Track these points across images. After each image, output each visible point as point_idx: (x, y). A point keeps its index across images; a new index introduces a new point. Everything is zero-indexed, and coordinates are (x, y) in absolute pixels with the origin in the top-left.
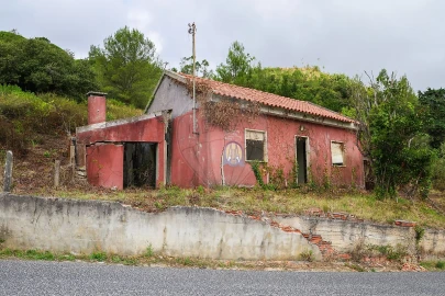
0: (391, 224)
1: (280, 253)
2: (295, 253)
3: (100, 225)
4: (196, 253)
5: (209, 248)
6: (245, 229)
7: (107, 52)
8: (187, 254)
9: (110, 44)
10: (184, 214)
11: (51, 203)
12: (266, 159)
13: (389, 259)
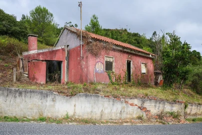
0: (175, 102)
1: (128, 116)
2: (135, 116)
3: (42, 103)
4: (90, 117)
5: (96, 114)
6: (113, 104)
7: (31, 18)
8: (86, 117)
9: (33, 14)
10: (84, 98)
11: (16, 91)
12: (114, 70)
13: (174, 118)
